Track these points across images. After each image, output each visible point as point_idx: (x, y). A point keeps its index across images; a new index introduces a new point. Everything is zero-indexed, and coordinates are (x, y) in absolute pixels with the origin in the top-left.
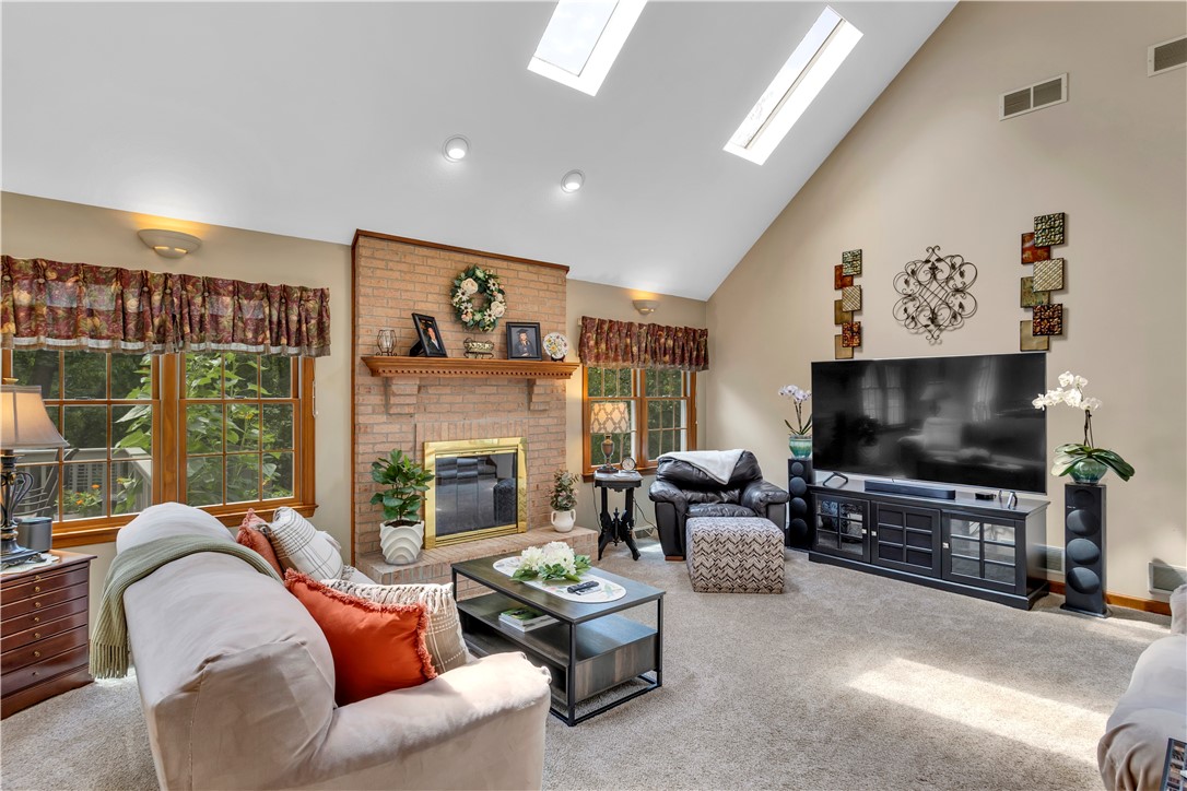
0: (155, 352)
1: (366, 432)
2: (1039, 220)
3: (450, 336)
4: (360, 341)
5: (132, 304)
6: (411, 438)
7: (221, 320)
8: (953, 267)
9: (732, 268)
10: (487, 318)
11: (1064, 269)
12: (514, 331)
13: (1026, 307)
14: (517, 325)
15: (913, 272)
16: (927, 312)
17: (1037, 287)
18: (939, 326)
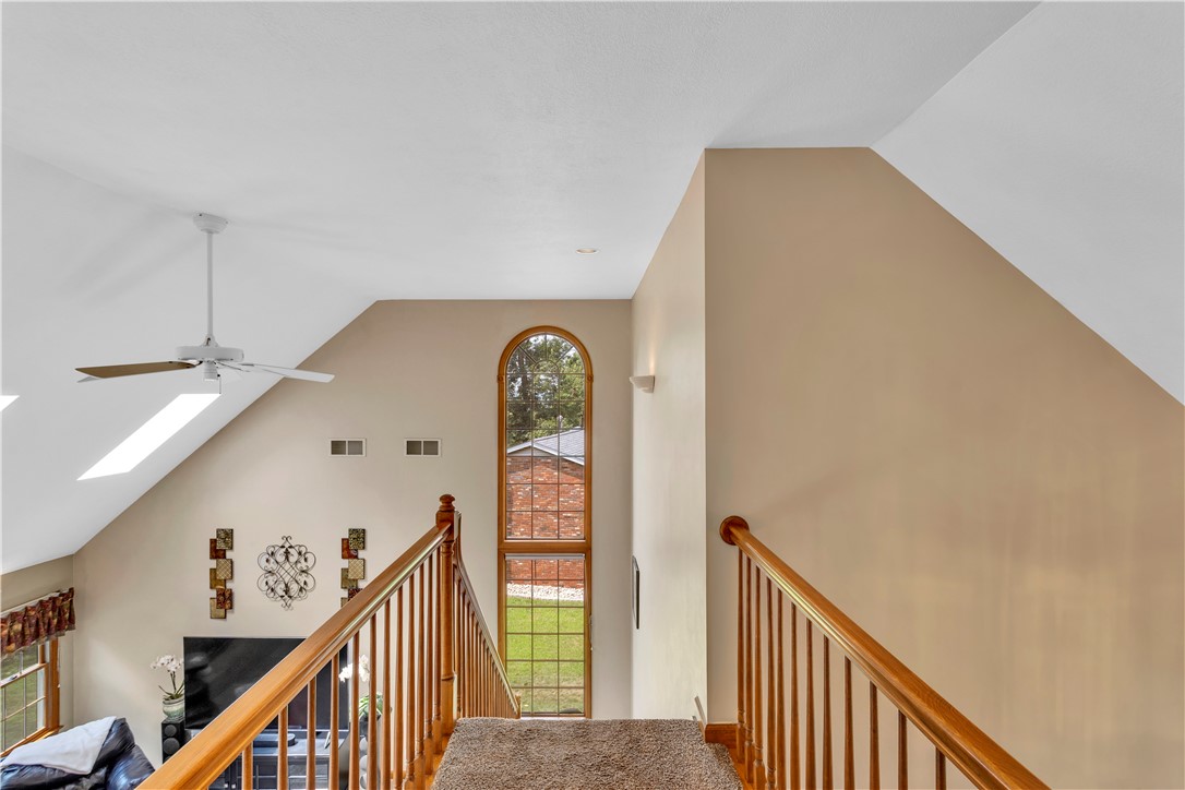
2: (352, 531)
8: (300, 553)
11: (364, 565)
13: (344, 588)
15: (273, 554)
16: (283, 586)
17: (350, 577)
18: (290, 597)
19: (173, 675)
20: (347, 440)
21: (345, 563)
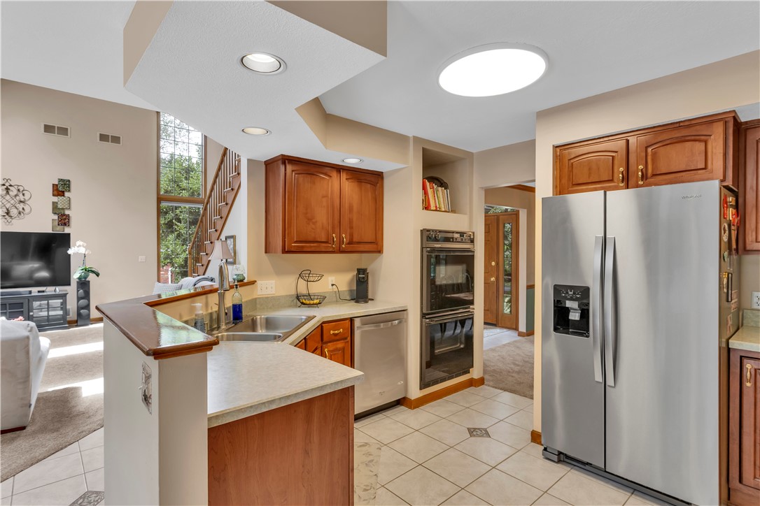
2: (60, 180)
8: (19, 190)
11: (70, 201)
13: (55, 213)
16: (4, 209)
17: (59, 207)
18: (11, 216)
20: (56, 126)
21: (55, 199)
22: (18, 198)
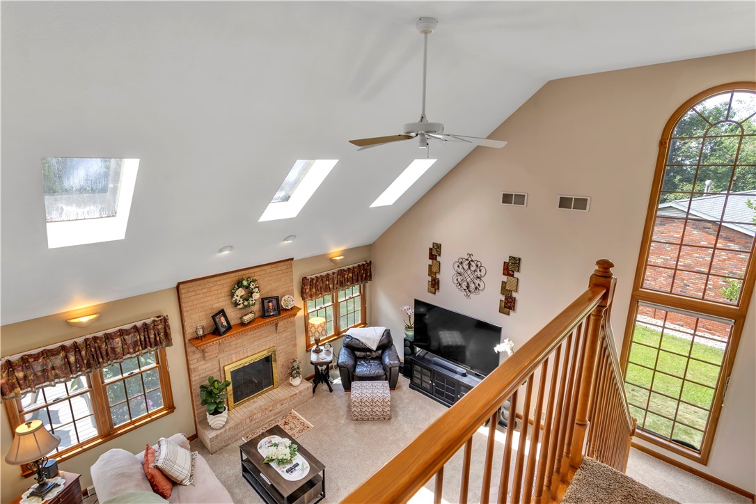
0: (87, 373)
1: (195, 371)
2: (511, 258)
3: (233, 315)
4: (187, 333)
5: (72, 359)
6: (218, 366)
7: (116, 350)
8: (477, 266)
9: (388, 227)
10: (251, 302)
11: (518, 282)
12: (266, 302)
13: (503, 294)
14: (267, 298)
15: (461, 263)
16: (466, 284)
17: (508, 288)
18: (470, 291)
19: (409, 316)
20: (514, 194)
21: (505, 278)
22: (476, 273)
